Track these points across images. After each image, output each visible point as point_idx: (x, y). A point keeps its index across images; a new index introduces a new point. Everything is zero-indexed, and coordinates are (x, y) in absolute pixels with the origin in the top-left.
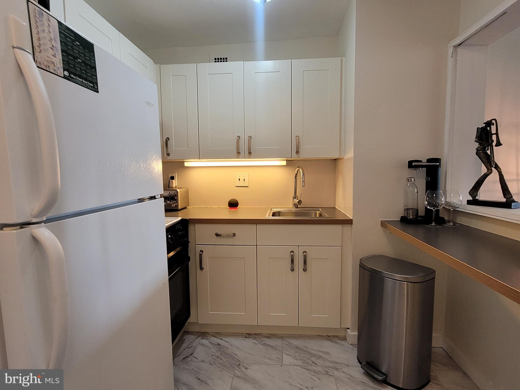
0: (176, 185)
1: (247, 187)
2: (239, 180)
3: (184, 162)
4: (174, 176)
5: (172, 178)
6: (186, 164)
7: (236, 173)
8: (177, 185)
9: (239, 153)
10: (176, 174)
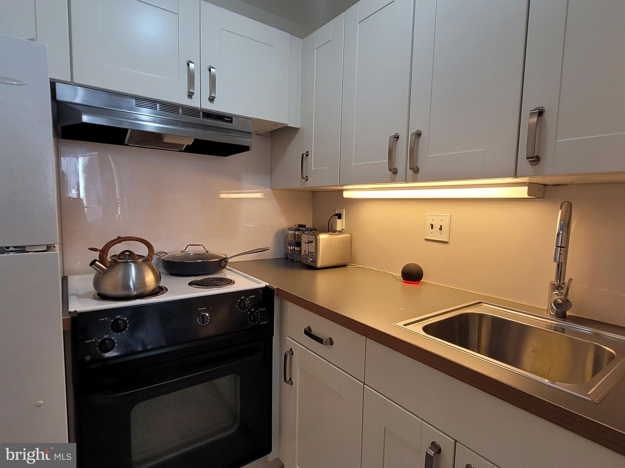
0: (342, 228)
1: (446, 243)
2: (432, 228)
3: (342, 191)
4: (341, 214)
5: (340, 216)
6: (346, 195)
7: (427, 214)
8: (344, 229)
9: (395, 172)
10: (344, 209)
